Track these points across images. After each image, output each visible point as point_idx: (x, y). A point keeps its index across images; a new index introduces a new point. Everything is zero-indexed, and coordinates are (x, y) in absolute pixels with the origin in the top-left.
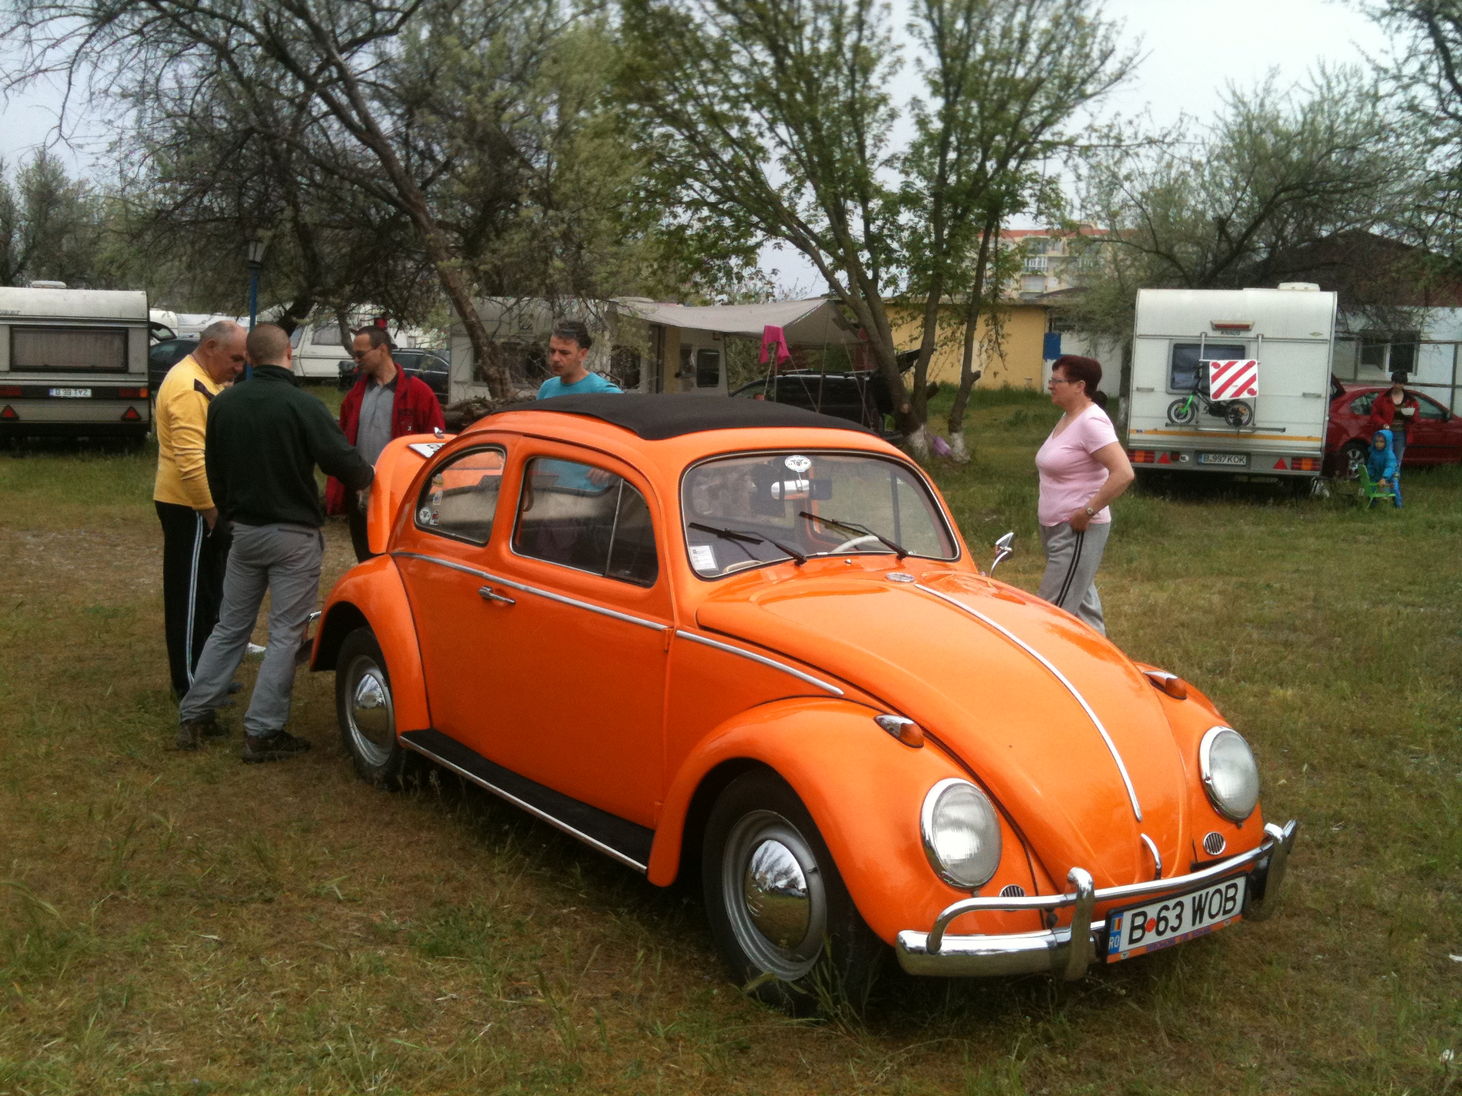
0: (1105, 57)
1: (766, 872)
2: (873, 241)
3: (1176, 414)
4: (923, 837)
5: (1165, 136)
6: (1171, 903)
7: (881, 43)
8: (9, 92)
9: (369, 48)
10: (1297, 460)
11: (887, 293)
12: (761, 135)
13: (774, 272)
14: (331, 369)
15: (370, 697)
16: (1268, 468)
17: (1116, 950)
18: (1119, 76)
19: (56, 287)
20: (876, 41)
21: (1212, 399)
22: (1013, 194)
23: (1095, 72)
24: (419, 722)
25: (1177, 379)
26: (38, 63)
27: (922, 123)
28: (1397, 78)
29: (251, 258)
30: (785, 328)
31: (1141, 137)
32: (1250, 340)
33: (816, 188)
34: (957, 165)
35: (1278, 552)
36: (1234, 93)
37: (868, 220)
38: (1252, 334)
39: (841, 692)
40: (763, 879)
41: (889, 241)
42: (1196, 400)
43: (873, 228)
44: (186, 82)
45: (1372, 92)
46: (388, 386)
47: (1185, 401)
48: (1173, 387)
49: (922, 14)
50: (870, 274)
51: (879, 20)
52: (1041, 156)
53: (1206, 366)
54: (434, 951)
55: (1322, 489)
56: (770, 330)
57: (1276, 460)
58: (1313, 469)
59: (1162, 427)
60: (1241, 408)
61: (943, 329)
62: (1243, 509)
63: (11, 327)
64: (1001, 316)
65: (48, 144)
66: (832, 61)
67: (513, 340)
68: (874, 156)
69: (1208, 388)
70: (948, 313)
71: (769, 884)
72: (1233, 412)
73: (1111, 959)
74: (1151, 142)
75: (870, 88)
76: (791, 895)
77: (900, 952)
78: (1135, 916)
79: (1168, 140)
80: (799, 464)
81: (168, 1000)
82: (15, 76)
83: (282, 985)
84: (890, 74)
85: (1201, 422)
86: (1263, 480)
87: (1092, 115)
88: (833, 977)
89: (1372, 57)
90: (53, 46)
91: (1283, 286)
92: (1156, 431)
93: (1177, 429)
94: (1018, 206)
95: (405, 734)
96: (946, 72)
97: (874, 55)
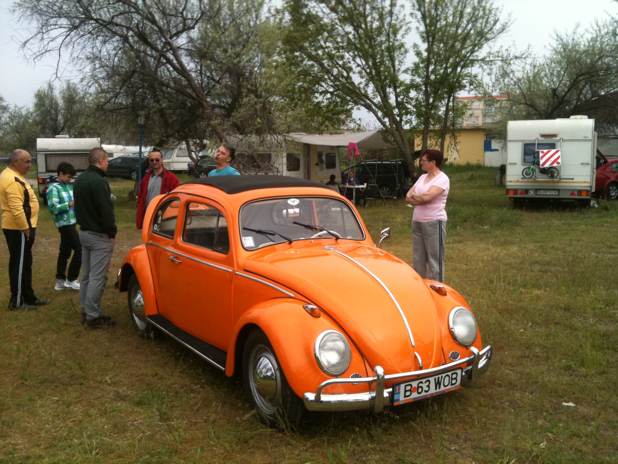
0: (496, 22)
1: (263, 369)
2: (400, 105)
3: (526, 174)
4: (315, 355)
5: (522, 55)
6: (424, 380)
7: (401, 21)
8: (36, 60)
9: (184, 35)
10: (580, 192)
11: (407, 127)
12: (350, 63)
13: (360, 119)
14: (185, 167)
15: (139, 301)
16: (567, 196)
17: (398, 400)
18: (503, 29)
19: (65, 138)
20: (399, 21)
21: (541, 167)
22: (459, 82)
23: (491, 29)
24: (154, 312)
25: (526, 159)
26: (46, 48)
27: (418, 54)
29: (139, 123)
30: (358, 144)
31: (512, 56)
32: (557, 141)
33: (374, 83)
34: (433, 72)
35: (566, 232)
36: (557, 35)
37: (397, 96)
38: (558, 138)
39: (293, 296)
40: (261, 372)
41: (406, 105)
42: (534, 168)
43: (399, 99)
44: (110, 52)
45: (615, 32)
46: (160, 175)
47: (529, 168)
48: (524, 162)
49: (416, 8)
50: (398, 119)
51: (400, 12)
52: (470, 65)
53: (538, 153)
54: (139, 404)
55: (594, 204)
56: (351, 144)
57: (571, 192)
58: (587, 196)
59: (520, 180)
60: (554, 170)
61: (431, 140)
62: (556, 213)
63: (46, 154)
64: (457, 134)
65: (52, 80)
66: (379, 30)
67: (243, 153)
68: (399, 69)
69: (539, 162)
70: (433, 134)
71: (263, 374)
72: (550, 172)
73: (396, 404)
74: (516, 58)
75: (397, 40)
77: (305, 401)
78: (406, 386)
79: (523, 56)
80: (294, 202)
81: (29, 423)
82: (38, 54)
83: (74, 417)
84: (405, 34)
85: (538, 177)
86: (566, 201)
87: (490, 47)
88: (283, 412)
90: (52, 41)
91: (572, 117)
92: (518, 181)
93: (526, 180)
94: (462, 87)
95: (149, 317)
96: (427, 32)
97: (398, 27)
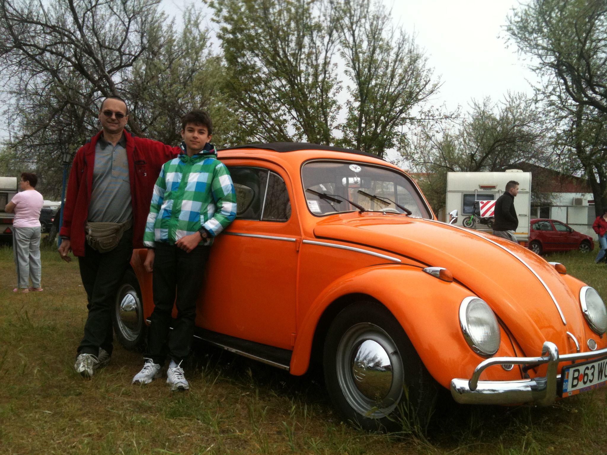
0: (426, 83)
3: (466, 223)
4: (462, 328)
6: (590, 366)
7: (333, 80)
9: (119, 73)
12: (285, 114)
15: (129, 306)
17: (566, 390)
18: (432, 92)
20: (331, 79)
21: (481, 217)
22: (389, 141)
23: (422, 89)
25: (466, 209)
27: (351, 110)
28: (544, 93)
31: (442, 115)
32: (496, 193)
33: (308, 136)
34: (366, 129)
36: (475, 104)
38: (496, 190)
39: (400, 261)
40: (362, 363)
42: (475, 218)
44: (39, 86)
45: (535, 99)
47: (470, 218)
48: (464, 212)
49: (351, 66)
51: (333, 70)
52: (400, 124)
53: (478, 203)
66: (314, 85)
68: (331, 125)
69: (479, 212)
71: (365, 365)
72: (490, 222)
73: (564, 395)
74: (446, 117)
75: (329, 98)
76: (377, 370)
77: (452, 390)
78: (574, 371)
79: (453, 116)
83: (89, 431)
84: (336, 92)
85: (477, 226)
87: (421, 107)
89: (533, 85)
91: (508, 171)
94: (391, 146)
96: (360, 90)
97: (330, 85)
